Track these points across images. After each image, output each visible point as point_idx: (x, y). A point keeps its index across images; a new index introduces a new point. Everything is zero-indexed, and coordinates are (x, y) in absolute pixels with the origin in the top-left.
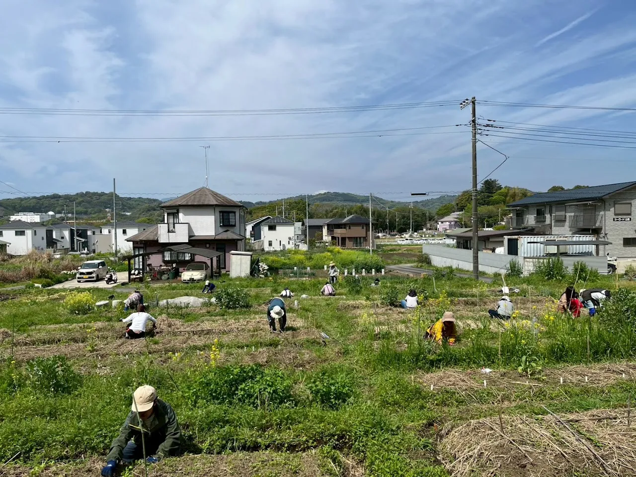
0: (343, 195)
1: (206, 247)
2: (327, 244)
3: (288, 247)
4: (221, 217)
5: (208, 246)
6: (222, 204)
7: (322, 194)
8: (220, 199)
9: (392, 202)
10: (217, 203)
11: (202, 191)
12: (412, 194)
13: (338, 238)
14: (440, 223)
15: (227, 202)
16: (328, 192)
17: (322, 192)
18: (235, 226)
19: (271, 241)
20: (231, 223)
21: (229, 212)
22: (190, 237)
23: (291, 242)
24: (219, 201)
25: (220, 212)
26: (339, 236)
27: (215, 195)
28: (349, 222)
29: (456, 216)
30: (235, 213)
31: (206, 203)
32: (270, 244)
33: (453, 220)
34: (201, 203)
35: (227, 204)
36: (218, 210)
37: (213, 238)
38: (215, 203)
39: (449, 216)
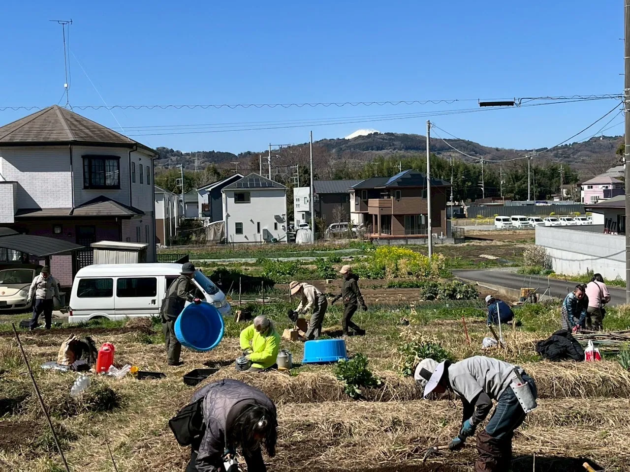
0: (405, 138)
1: (54, 232)
2: (354, 229)
3: (274, 235)
4: (86, 170)
5: (58, 231)
6: (88, 140)
7: (363, 136)
8: (87, 131)
9: (497, 149)
10: (77, 139)
12: (482, 104)
13: (376, 216)
14: (585, 187)
15: (98, 135)
16: (376, 134)
17: (365, 133)
18: (117, 187)
19: (241, 224)
20: (108, 182)
21: (104, 158)
22: (18, 211)
23: (280, 226)
24: (83, 135)
25: (83, 157)
26: (377, 213)
27: (75, 121)
28: (396, 185)
29: (619, 175)
30: (117, 158)
31: (53, 138)
32: (239, 229)
33: (611, 182)
35: (100, 140)
36: (78, 151)
37: (68, 213)
38: (71, 138)
39: (605, 175)
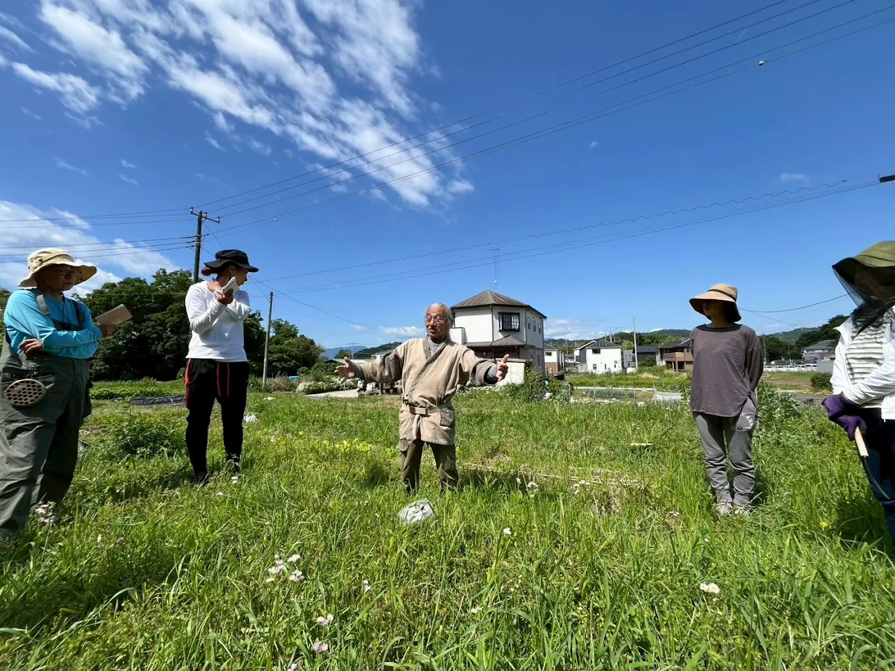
3: (613, 370)
4: (501, 320)
6: (501, 303)
10: (495, 303)
11: (483, 295)
13: (674, 363)
14: (805, 351)
18: (518, 330)
19: (596, 365)
20: (514, 328)
21: (510, 314)
23: (617, 365)
25: (499, 313)
26: (676, 360)
27: (495, 295)
30: (518, 314)
31: (482, 304)
32: (595, 368)
34: (477, 304)
35: (508, 303)
36: (497, 310)
37: (489, 344)
38: (492, 302)
